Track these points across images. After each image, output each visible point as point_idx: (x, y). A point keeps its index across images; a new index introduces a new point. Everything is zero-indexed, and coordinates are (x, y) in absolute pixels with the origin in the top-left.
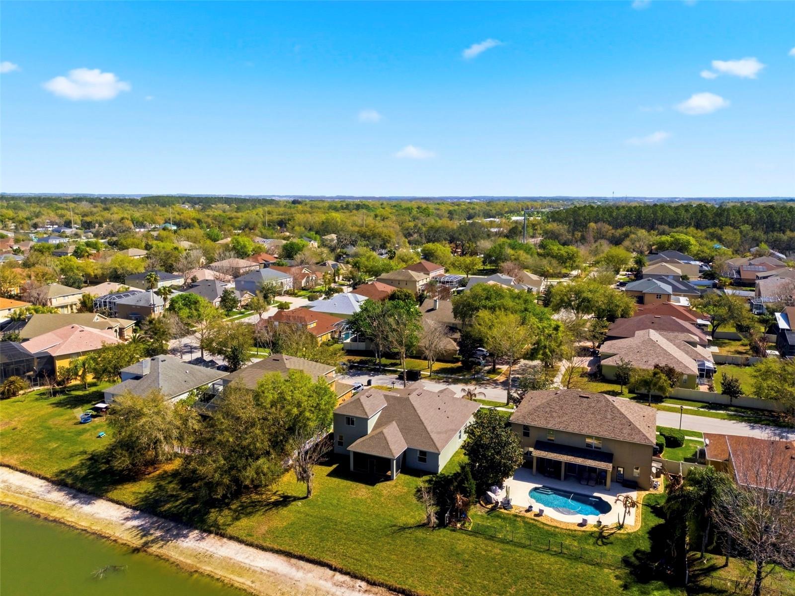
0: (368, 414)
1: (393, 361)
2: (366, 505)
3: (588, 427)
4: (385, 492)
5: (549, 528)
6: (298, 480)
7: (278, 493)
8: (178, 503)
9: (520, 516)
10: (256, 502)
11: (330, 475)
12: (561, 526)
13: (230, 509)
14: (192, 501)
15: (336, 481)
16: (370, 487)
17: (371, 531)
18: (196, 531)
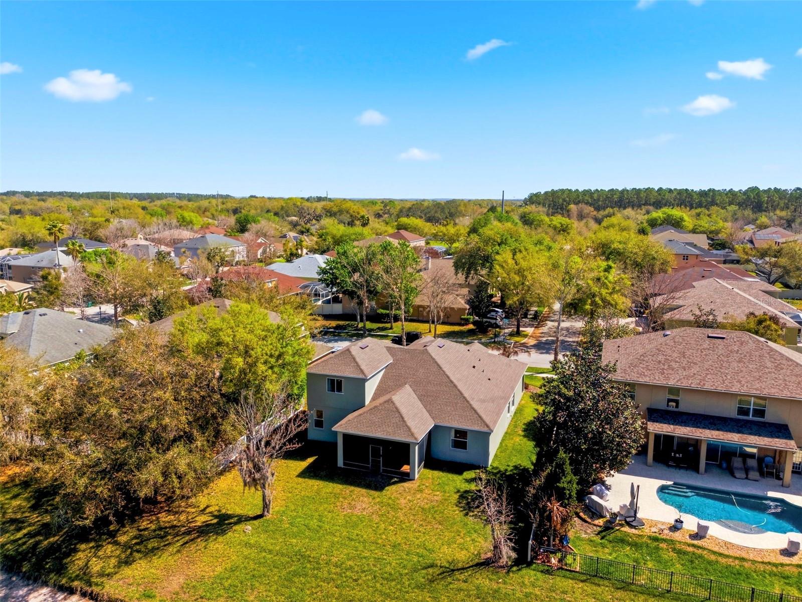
0: (366, 371)
1: (381, 325)
2: (371, 527)
3: (739, 381)
4: (403, 501)
5: (730, 561)
6: (245, 485)
7: (208, 510)
8: (19, 535)
9: (664, 540)
10: (166, 528)
11: (303, 474)
12: (751, 557)
13: (116, 543)
14: (46, 530)
15: (315, 484)
16: (376, 494)
17: (387, 579)
18: (45, 590)
